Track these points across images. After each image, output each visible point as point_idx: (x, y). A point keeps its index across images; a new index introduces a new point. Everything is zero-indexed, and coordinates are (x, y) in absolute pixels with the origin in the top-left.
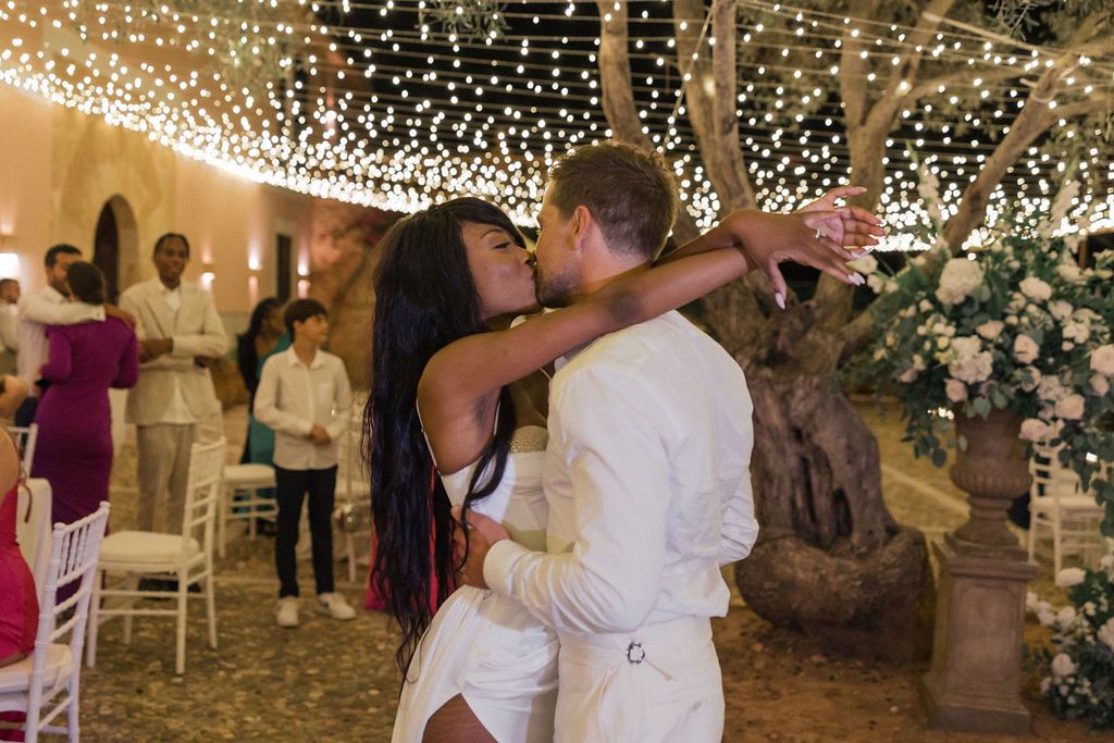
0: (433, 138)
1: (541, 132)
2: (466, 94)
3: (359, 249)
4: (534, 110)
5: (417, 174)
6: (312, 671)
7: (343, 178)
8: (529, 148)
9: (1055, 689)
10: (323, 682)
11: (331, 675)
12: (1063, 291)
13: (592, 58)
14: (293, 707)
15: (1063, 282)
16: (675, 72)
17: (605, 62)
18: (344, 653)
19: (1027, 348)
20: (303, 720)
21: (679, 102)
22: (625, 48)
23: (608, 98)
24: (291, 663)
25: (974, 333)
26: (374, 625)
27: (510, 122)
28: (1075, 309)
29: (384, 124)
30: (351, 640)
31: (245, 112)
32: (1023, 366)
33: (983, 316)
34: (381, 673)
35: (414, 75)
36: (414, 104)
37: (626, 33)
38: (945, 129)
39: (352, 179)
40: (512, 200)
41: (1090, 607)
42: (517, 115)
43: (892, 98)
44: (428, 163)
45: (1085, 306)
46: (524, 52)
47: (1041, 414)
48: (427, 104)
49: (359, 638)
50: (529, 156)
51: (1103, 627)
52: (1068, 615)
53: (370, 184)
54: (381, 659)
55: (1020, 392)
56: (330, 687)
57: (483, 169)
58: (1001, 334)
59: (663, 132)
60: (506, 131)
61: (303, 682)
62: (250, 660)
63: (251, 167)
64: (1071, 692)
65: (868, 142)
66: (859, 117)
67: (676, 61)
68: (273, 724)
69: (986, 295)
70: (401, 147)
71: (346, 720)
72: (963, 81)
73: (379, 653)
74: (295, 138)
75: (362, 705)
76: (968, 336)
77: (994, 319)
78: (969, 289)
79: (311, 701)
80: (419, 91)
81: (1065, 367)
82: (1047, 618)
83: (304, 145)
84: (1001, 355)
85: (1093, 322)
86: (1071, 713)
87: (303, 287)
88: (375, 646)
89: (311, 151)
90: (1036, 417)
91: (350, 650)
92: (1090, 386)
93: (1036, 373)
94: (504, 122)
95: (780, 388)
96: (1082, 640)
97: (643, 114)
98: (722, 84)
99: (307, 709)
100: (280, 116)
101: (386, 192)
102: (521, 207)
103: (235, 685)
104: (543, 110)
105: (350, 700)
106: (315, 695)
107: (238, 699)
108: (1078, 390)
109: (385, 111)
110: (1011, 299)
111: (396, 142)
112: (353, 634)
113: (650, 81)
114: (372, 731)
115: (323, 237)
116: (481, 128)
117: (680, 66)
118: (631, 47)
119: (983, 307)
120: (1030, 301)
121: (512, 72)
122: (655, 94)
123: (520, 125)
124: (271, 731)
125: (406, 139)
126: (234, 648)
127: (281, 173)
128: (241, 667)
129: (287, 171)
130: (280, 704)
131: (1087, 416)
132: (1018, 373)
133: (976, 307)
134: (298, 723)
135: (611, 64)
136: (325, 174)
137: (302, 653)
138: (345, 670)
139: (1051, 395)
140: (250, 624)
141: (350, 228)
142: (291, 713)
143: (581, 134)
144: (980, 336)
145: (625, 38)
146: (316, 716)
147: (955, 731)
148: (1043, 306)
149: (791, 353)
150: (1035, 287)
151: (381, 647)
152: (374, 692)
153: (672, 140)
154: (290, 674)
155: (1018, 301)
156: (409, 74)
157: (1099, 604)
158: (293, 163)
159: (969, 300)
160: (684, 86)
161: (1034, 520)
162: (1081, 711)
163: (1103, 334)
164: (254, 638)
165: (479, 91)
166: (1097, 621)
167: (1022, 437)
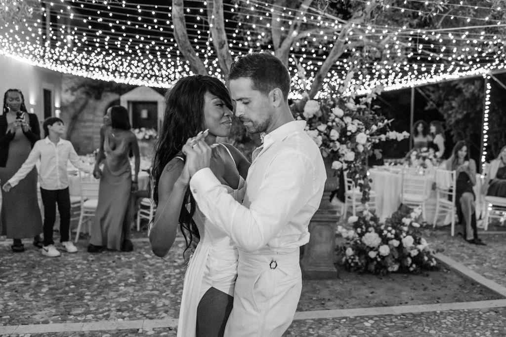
0: (107, 47)
1: (154, 46)
2: (118, 28)
3: (84, 96)
4: (149, 37)
5: (104, 63)
6: (44, 280)
7: (71, 64)
8: (150, 53)
9: (347, 260)
10: (49, 284)
11: (53, 281)
12: (349, 113)
13: (170, 15)
14: (33, 296)
15: (349, 110)
16: (207, 23)
17: (174, 17)
18: (61, 271)
19: (335, 134)
20: (37, 302)
21: (209, 36)
22: (183, 11)
23: (176, 32)
24: (34, 277)
25: (316, 129)
26: (77, 258)
27: (139, 42)
28: (353, 120)
29: (83, 40)
30: (65, 265)
31: (15, 32)
32: (333, 141)
33: (320, 122)
34: (77, 278)
35: (92, 19)
36: (95, 32)
37: (183, 5)
38: (313, 51)
39: (75, 65)
40: (149, 76)
41: (359, 230)
42: (142, 39)
43: (291, 38)
44: (107, 58)
45: (357, 119)
46: (140, 11)
47: (340, 159)
48: (100, 32)
49: (68, 264)
50: (151, 57)
51: (363, 237)
52: (352, 233)
53: (84, 67)
54: (78, 272)
55: (332, 151)
56: (52, 286)
57: (133, 62)
58: (326, 129)
59: (206, 48)
60: (138, 45)
61: (39, 285)
62: (14, 277)
63: (27, 58)
64: (352, 262)
65: (282, 55)
66: (278, 44)
67: (207, 18)
68: (22, 305)
69: (320, 114)
70: (93, 51)
71: (58, 300)
72: (317, 32)
73: (77, 269)
74: (43, 45)
75: (66, 293)
76: (313, 130)
77: (323, 123)
78: (314, 112)
79: (42, 293)
80: (97, 26)
81: (349, 141)
82: (345, 235)
83: (48, 49)
84: (326, 137)
85: (359, 124)
86: (352, 269)
87: (58, 112)
88: (76, 267)
89: (53, 51)
90: (338, 160)
91: (64, 269)
92: (357, 148)
93: (338, 144)
94: (137, 42)
95: (247, 152)
96: (356, 242)
97: (196, 40)
98: (219, 28)
99: (40, 297)
100: (33, 35)
101: (92, 71)
102: (153, 79)
103: (5, 289)
104: (153, 37)
105: (60, 291)
106: (44, 290)
107: (6, 296)
108: (353, 150)
109: (82, 34)
110: (330, 116)
111: (90, 49)
112: (66, 262)
113: (196, 26)
114: (69, 303)
115: (67, 91)
116: (127, 44)
117: (208, 21)
118: (185, 12)
119: (320, 119)
120: (336, 116)
121: (136, 20)
122: (199, 32)
123: (145, 43)
124: (20, 308)
125: (95, 48)
126: (7, 273)
127: (42, 61)
128: (9, 281)
129: (44, 60)
130: (26, 296)
131: (356, 159)
132: (331, 144)
133: (317, 119)
134: (34, 303)
135: (177, 18)
136: (62, 63)
137: (41, 272)
138: (61, 278)
139: (343, 152)
140: (16, 262)
141: (79, 87)
142: (31, 299)
143: (171, 48)
144: (318, 130)
145: (182, 7)
146: (43, 299)
147: (311, 279)
148: (342, 119)
149: (251, 138)
150: (338, 111)
151: (79, 267)
152: (73, 287)
153: (210, 52)
154: (33, 282)
155: (332, 117)
156: (90, 18)
157: (362, 228)
158: (46, 57)
159: (315, 116)
160: (210, 29)
161: (347, 199)
162: (355, 268)
163: (362, 129)
164: (18, 267)
165: (123, 27)
166: (361, 235)
167: (332, 168)
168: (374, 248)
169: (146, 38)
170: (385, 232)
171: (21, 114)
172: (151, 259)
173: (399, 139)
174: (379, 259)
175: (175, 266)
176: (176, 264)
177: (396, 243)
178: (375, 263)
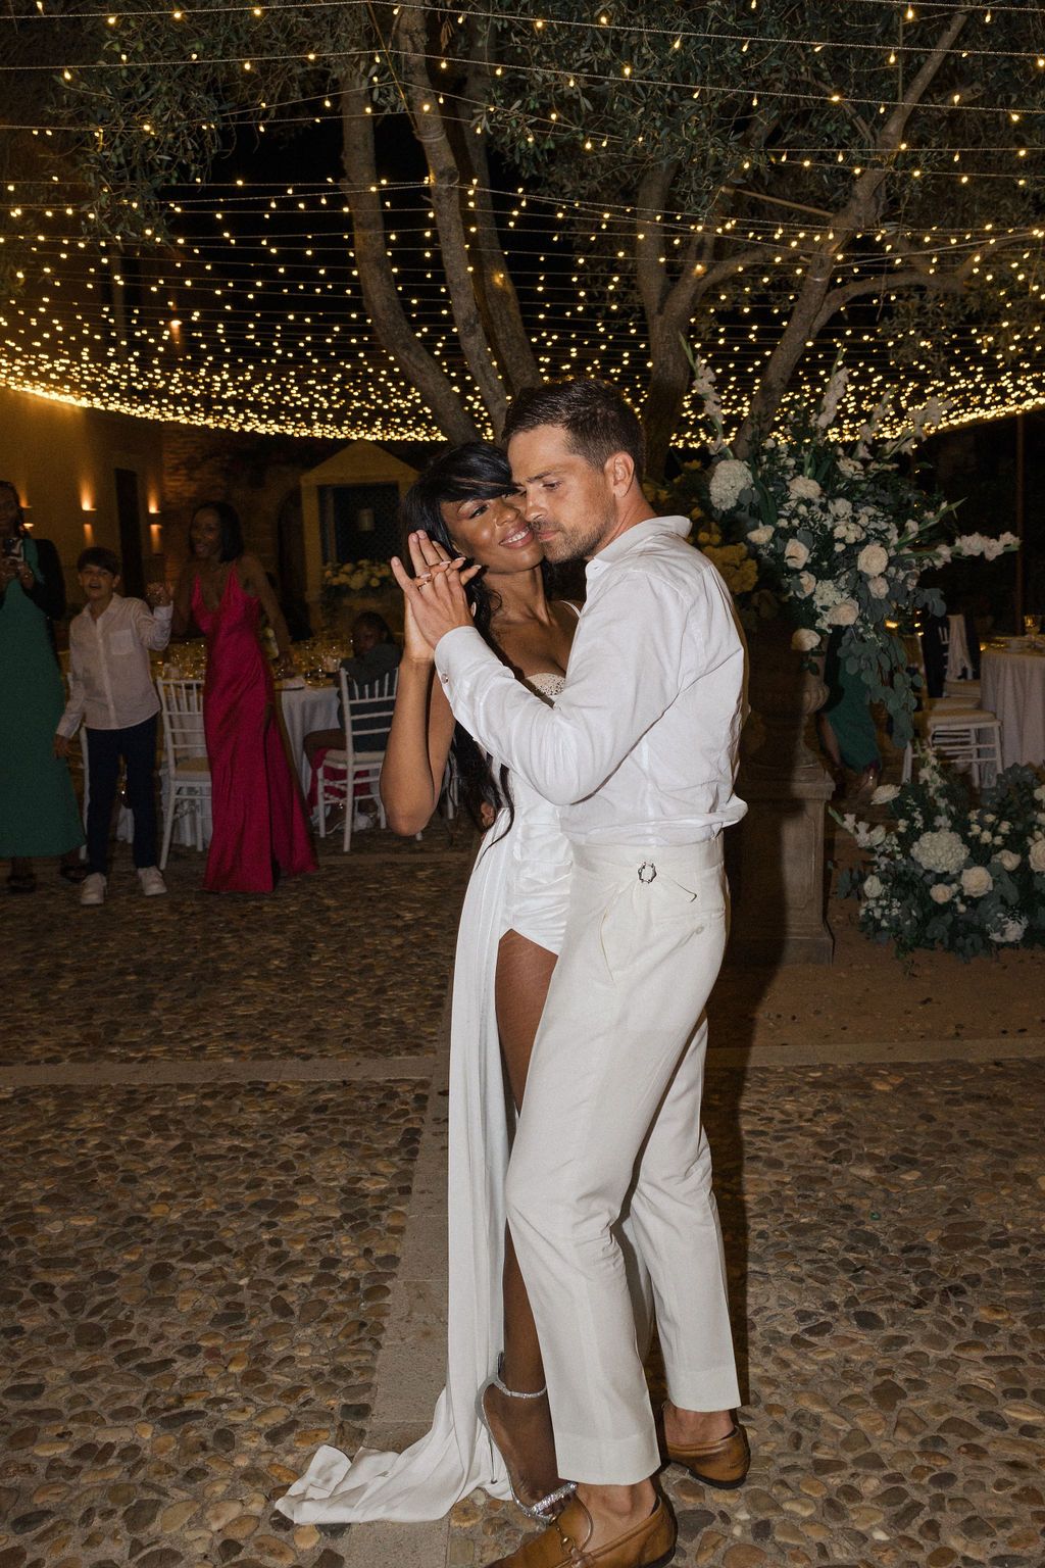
9: (868, 912)
12: (845, 488)
19: (798, 553)
25: (744, 539)
28: (855, 508)
32: (795, 572)
33: (755, 521)
41: (902, 825)
43: (689, 283)
45: (870, 503)
47: (817, 623)
51: (916, 845)
52: (879, 835)
55: (793, 600)
58: (773, 540)
64: (884, 916)
65: (667, 333)
66: (657, 304)
69: (755, 497)
76: (735, 543)
77: (766, 522)
78: (739, 494)
81: (840, 570)
82: (863, 841)
84: (773, 562)
85: (876, 519)
86: (884, 937)
87: (155, 530)
90: (810, 626)
92: (864, 590)
93: (807, 579)
96: (893, 860)
108: (855, 595)
110: (785, 499)
119: (754, 511)
120: (800, 501)
131: (863, 621)
132: (790, 580)
133: (748, 512)
139: (826, 602)
144: (750, 543)
145: (376, 230)
150: (806, 487)
155: (791, 503)
157: (911, 820)
159: (740, 505)
166: (907, 840)
167: (793, 647)
168: (946, 873)
169: (314, 318)
170: (976, 829)
171: (13, 545)
172: (337, 909)
173: (991, 556)
174: (962, 908)
175: (394, 927)
176: (400, 923)
177: (1010, 861)
178: (949, 918)
